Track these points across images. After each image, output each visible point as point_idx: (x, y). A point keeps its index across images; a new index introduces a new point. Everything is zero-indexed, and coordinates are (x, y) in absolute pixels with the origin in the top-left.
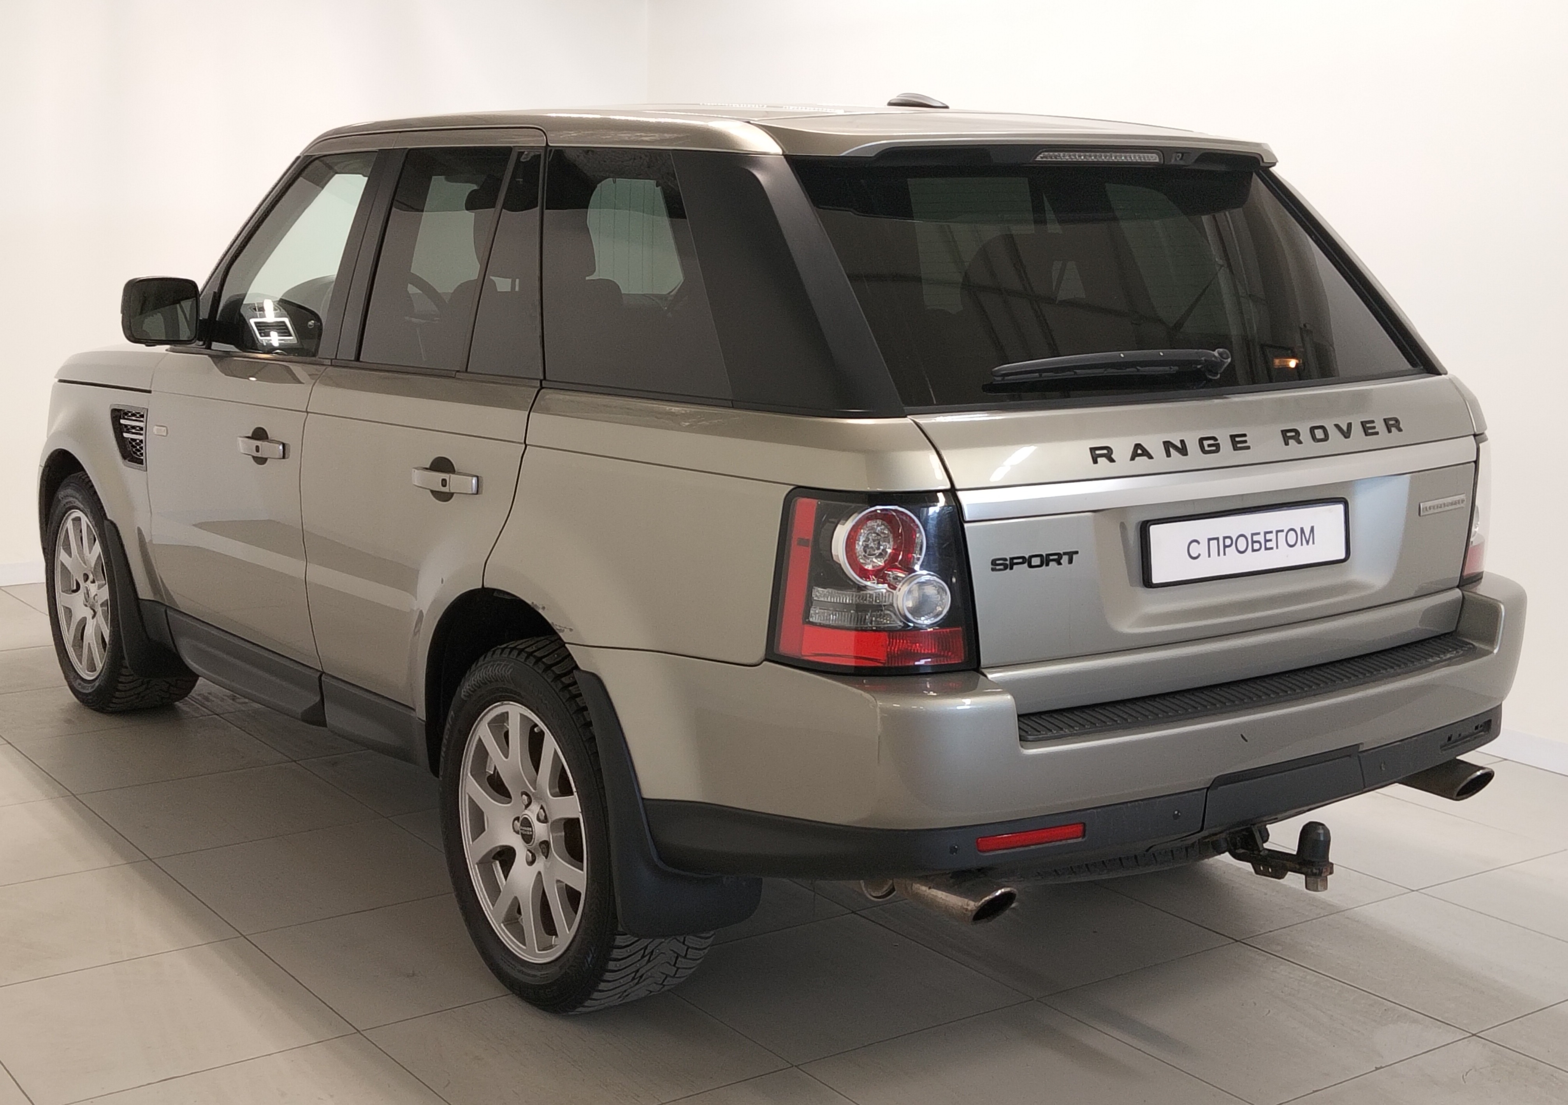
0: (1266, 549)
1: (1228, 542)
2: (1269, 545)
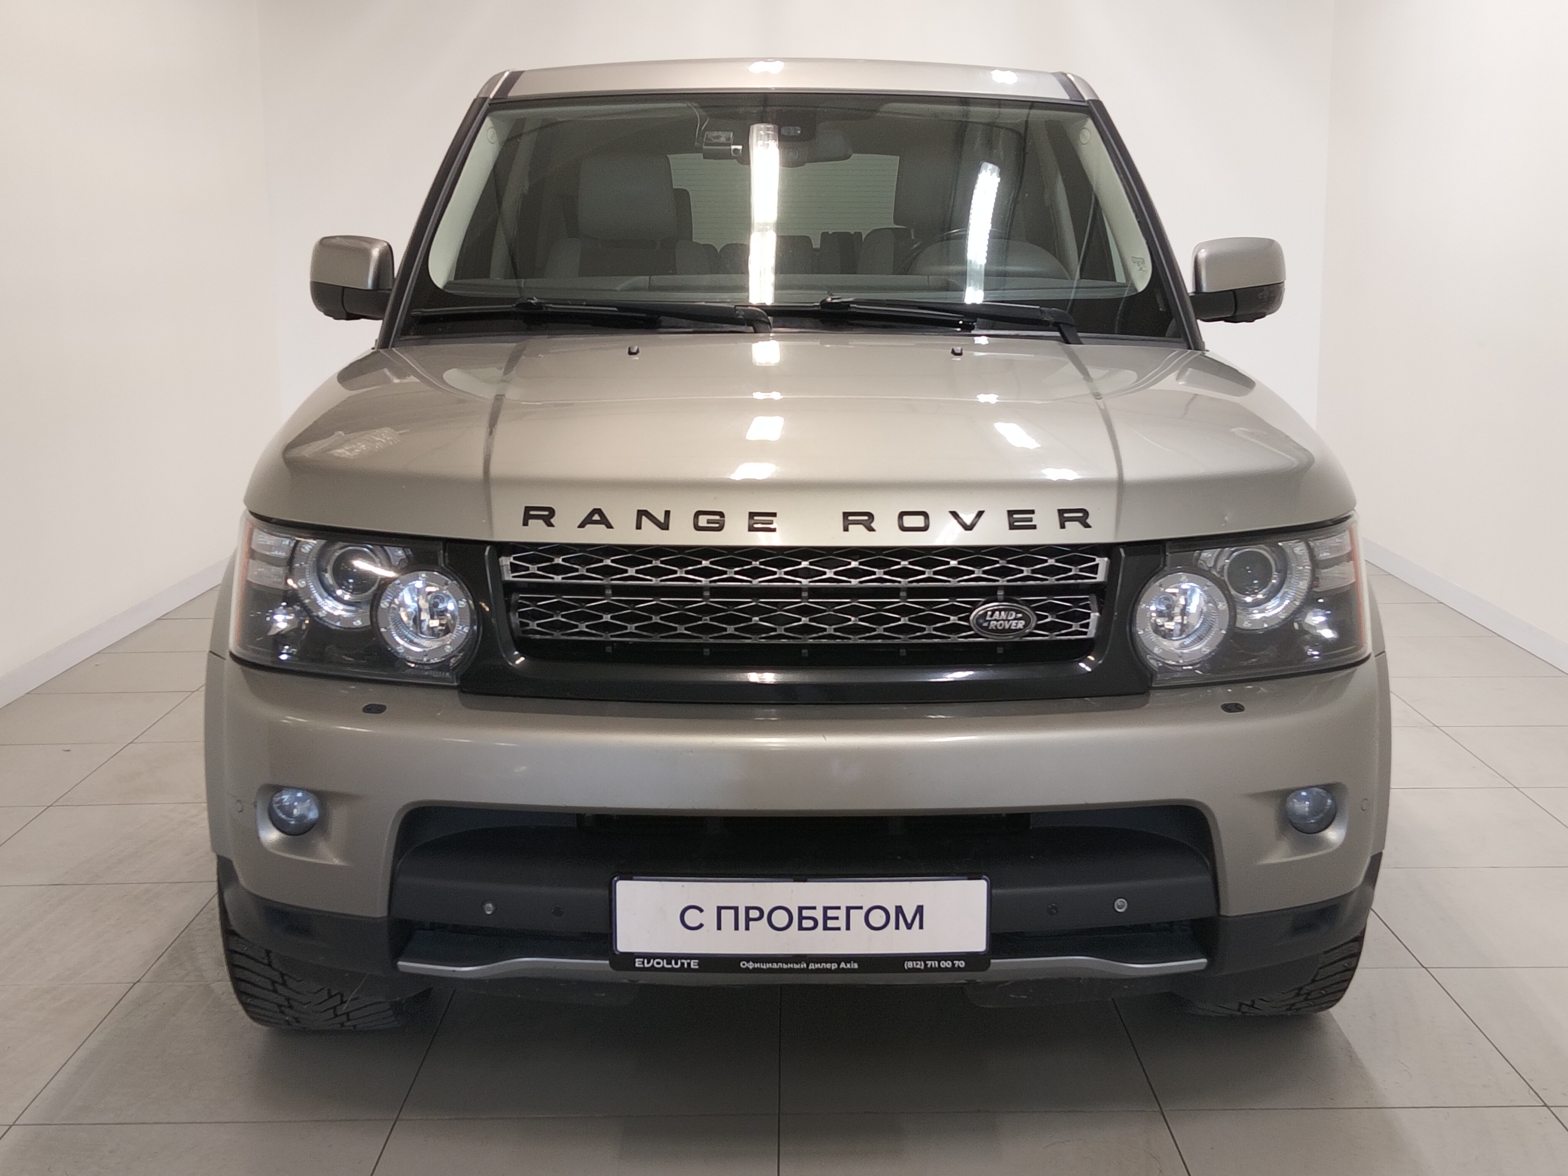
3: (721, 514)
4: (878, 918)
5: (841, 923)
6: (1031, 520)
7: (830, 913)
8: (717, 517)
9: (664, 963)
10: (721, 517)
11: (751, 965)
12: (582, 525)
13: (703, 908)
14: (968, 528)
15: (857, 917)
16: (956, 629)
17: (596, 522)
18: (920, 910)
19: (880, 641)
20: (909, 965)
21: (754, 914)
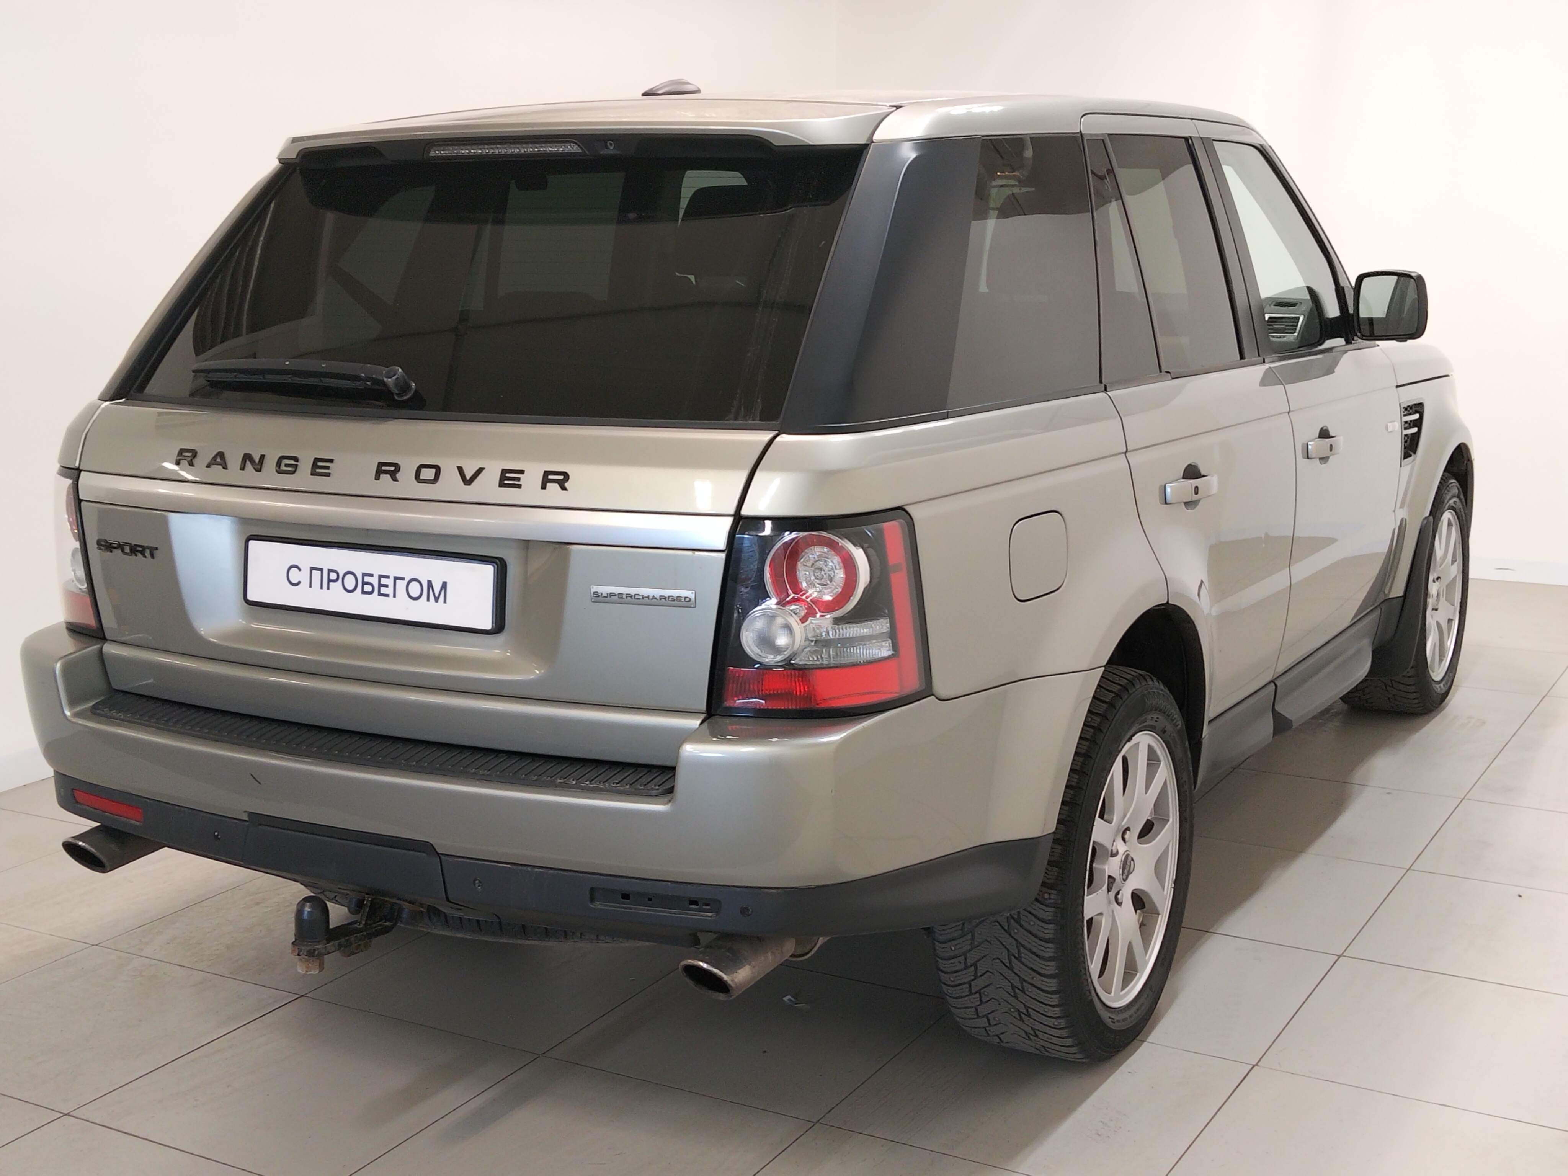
0: (380, 594)
1: (333, 576)
2: (384, 590)
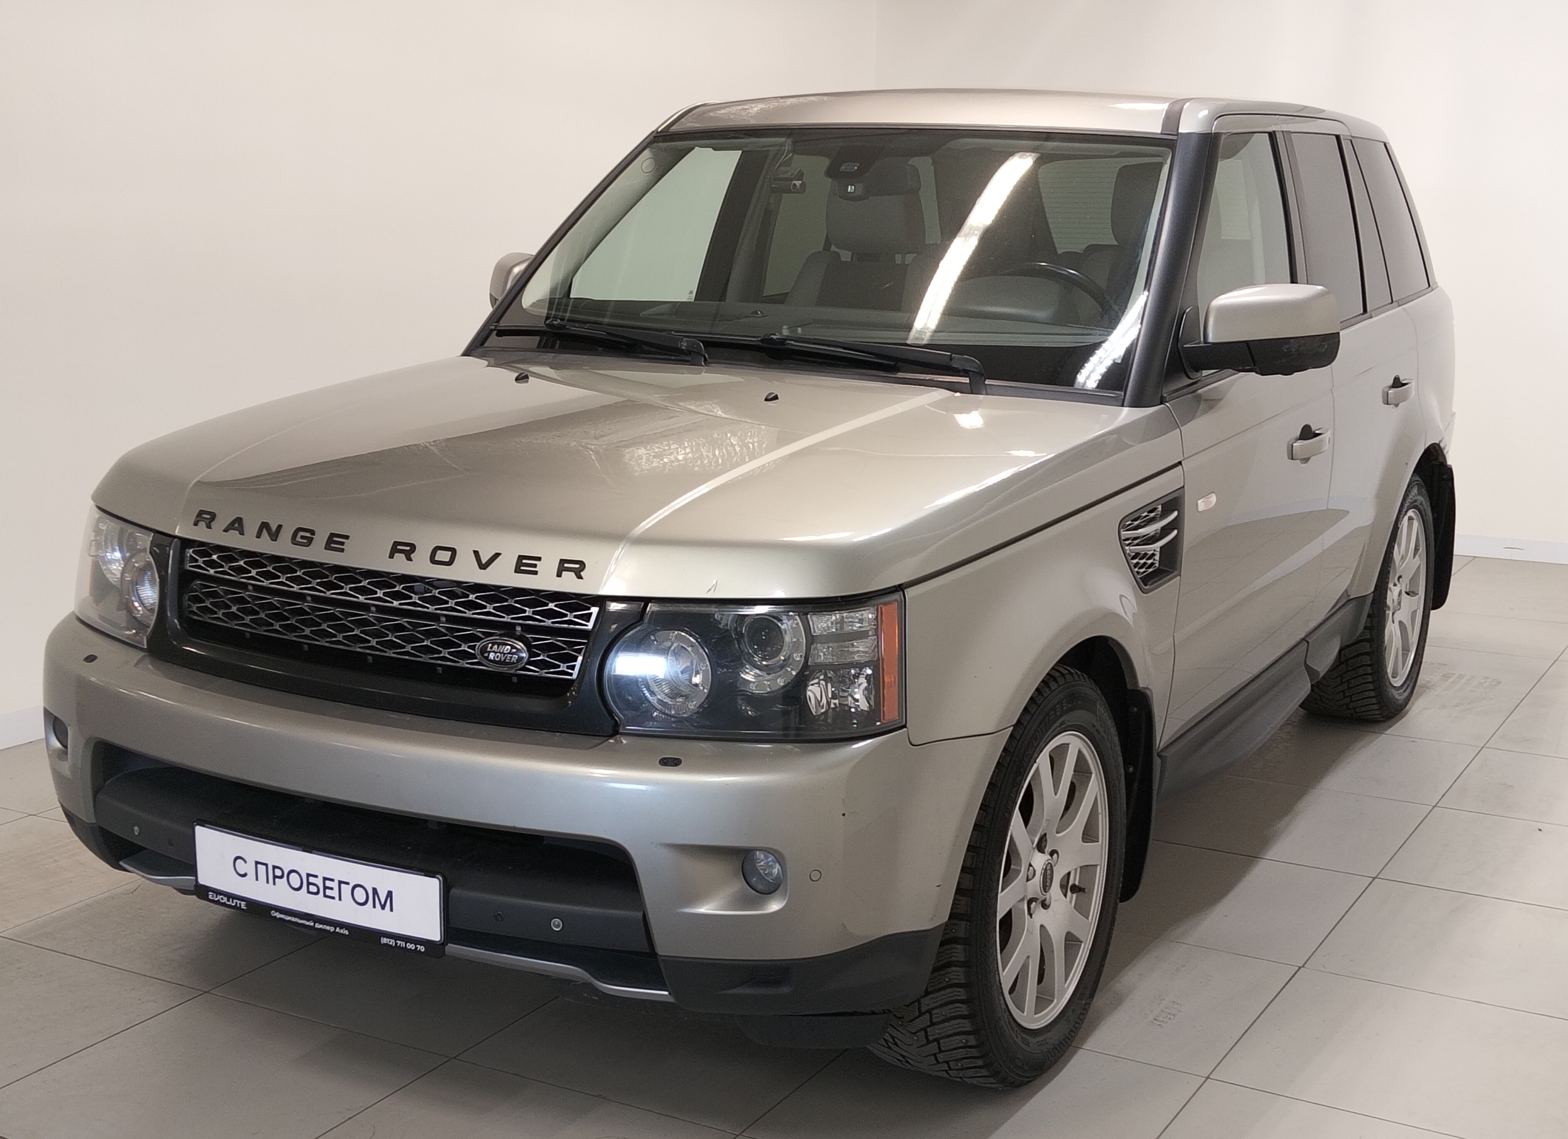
3: (313, 532)
4: (360, 895)
5: (335, 893)
6: (535, 566)
7: (328, 883)
8: (308, 535)
9: (225, 900)
10: (311, 534)
11: (278, 915)
12: (226, 530)
13: (247, 860)
14: (483, 566)
15: (346, 890)
16: (465, 655)
17: (235, 529)
18: (390, 894)
19: (407, 657)
20: (384, 940)
21: (278, 873)
